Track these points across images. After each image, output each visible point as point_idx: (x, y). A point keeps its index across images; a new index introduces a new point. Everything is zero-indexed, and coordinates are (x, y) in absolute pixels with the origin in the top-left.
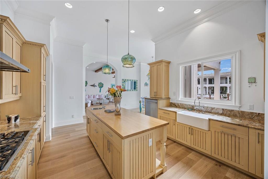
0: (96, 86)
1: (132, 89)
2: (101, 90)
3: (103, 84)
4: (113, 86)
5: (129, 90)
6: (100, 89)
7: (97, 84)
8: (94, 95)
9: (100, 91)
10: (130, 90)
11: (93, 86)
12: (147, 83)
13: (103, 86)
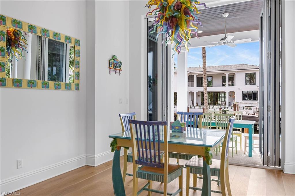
1: (39, 77)
5: (25, 84)
10: (31, 84)
12: (119, 58)
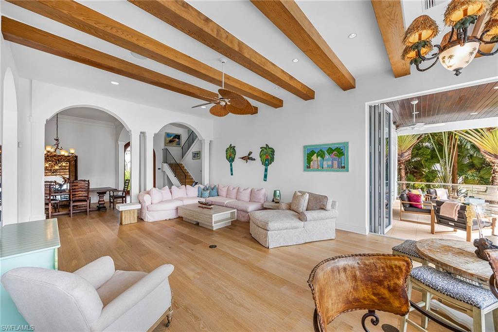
2: (268, 173)
3: (273, 151)
4: (312, 153)
6: (266, 170)
7: (256, 155)
9: (266, 176)
11: (248, 158)
13: (272, 159)
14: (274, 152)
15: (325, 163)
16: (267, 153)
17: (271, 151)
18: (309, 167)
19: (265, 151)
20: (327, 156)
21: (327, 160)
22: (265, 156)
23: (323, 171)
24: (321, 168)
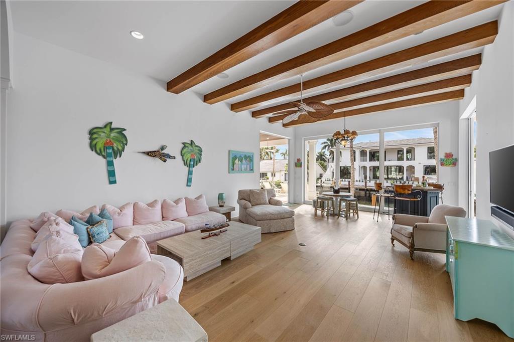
0: (170, 157)
2: (194, 176)
4: (235, 158)
6: (190, 173)
8: (165, 200)
9: (189, 180)
11: (160, 154)
13: (199, 160)
14: (202, 152)
15: (243, 166)
16: (192, 151)
17: (199, 150)
18: (233, 170)
19: (190, 148)
20: (244, 161)
21: (244, 164)
22: (189, 155)
23: (241, 173)
24: (240, 171)
